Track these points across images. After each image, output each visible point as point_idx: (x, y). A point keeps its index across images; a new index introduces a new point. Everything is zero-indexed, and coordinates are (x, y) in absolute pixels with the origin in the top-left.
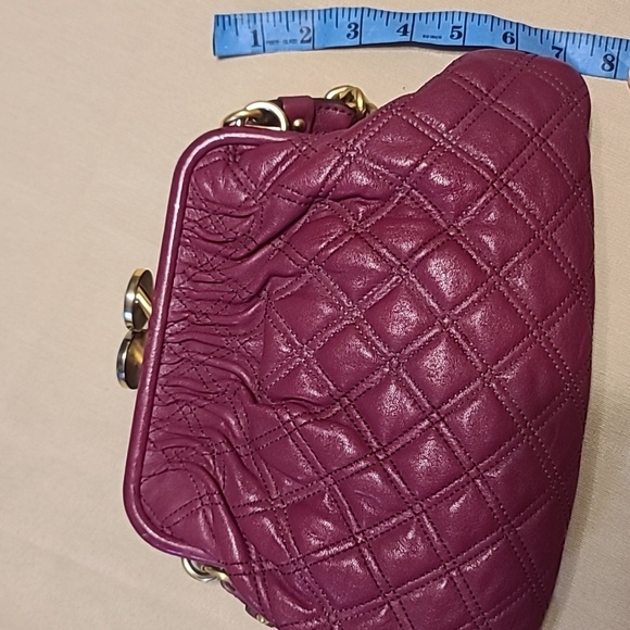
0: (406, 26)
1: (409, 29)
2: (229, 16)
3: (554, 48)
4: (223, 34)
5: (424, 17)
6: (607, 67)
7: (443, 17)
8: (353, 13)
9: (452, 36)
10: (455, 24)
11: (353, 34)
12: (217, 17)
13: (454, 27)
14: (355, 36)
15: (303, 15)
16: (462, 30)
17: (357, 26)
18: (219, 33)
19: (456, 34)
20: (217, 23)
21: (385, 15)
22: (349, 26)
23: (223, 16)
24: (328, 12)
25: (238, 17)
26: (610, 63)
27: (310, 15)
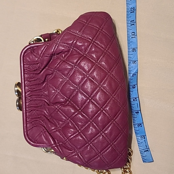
0: (136, 113)
1: (137, 111)
6: (135, 63)
8: (135, 127)
9: (136, 101)
11: (140, 126)
13: (134, 101)
14: (141, 125)
15: (138, 139)
16: (134, 99)
17: (138, 125)
22: (139, 127)
26: (134, 62)
27: (137, 138)
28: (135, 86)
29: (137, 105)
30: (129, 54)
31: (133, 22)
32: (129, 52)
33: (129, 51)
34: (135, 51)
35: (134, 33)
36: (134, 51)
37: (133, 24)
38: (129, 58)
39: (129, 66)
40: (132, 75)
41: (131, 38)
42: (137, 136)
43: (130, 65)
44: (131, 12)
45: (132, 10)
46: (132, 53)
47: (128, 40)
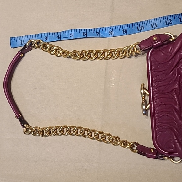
0: (59, 36)
2: (14, 38)
3: (97, 33)
4: (13, 42)
5: (63, 33)
6: (111, 34)
7: (68, 31)
8: (45, 34)
9: (70, 37)
10: (71, 33)
12: (11, 38)
13: (70, 34)
14: (47, 40)
16: (72, 34)
17: (47, 37)
18: (12, 42)
19: (71, 36)
20: (11, 39)
21: (53, 34)
22: (45, 38)
23: (13, 38)
24: (39, 35)
25: (17, 38)
26: (111, 33)
27: (35, 36)
28: (85, 35)
29: (66, 38)
30: (120, 27)
31: (155, 26)
32: (121, 26)
33: (123, 26)
34: (123, 33)
35: (142, 29)
36: (123, 31)
37: (153, 27)
38: (115, 27)
39: (106, 28)
40: (98, 31)
41: (137, 26)
42: (36, 35)
43: (108, 28)
44: (166, 21)
45: (169, 22)
46: (121, 29)
47: (135, 24)
